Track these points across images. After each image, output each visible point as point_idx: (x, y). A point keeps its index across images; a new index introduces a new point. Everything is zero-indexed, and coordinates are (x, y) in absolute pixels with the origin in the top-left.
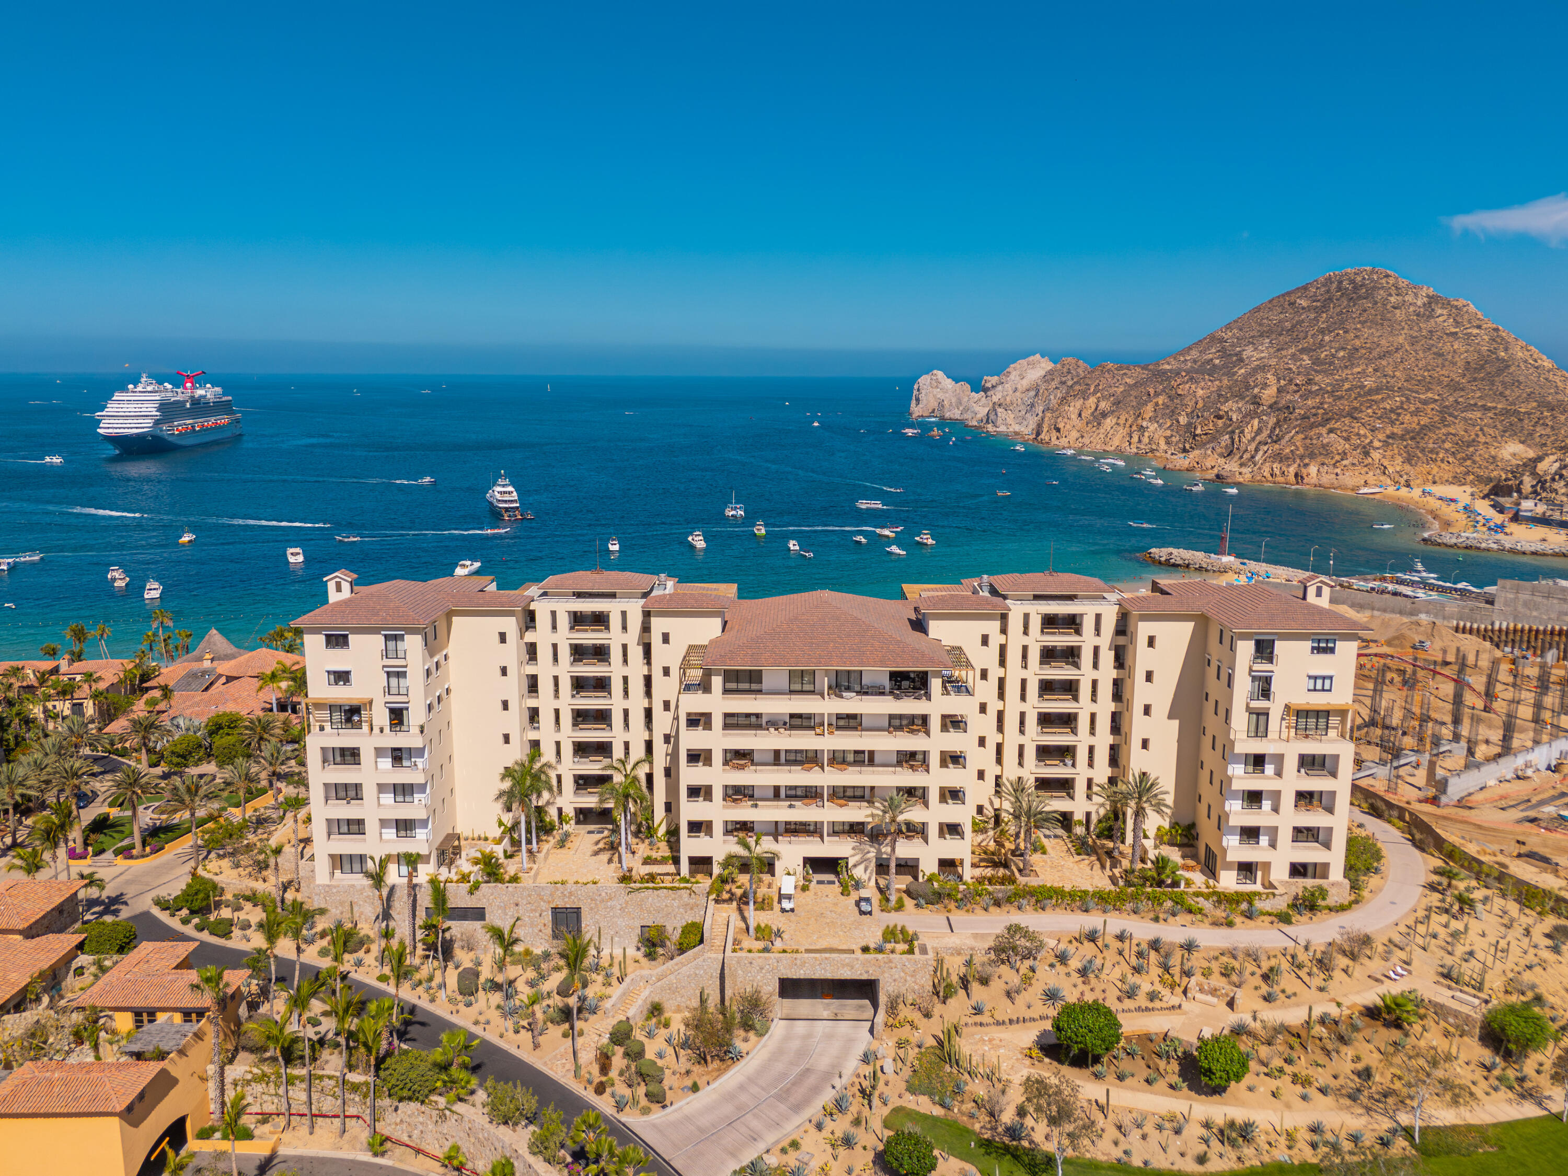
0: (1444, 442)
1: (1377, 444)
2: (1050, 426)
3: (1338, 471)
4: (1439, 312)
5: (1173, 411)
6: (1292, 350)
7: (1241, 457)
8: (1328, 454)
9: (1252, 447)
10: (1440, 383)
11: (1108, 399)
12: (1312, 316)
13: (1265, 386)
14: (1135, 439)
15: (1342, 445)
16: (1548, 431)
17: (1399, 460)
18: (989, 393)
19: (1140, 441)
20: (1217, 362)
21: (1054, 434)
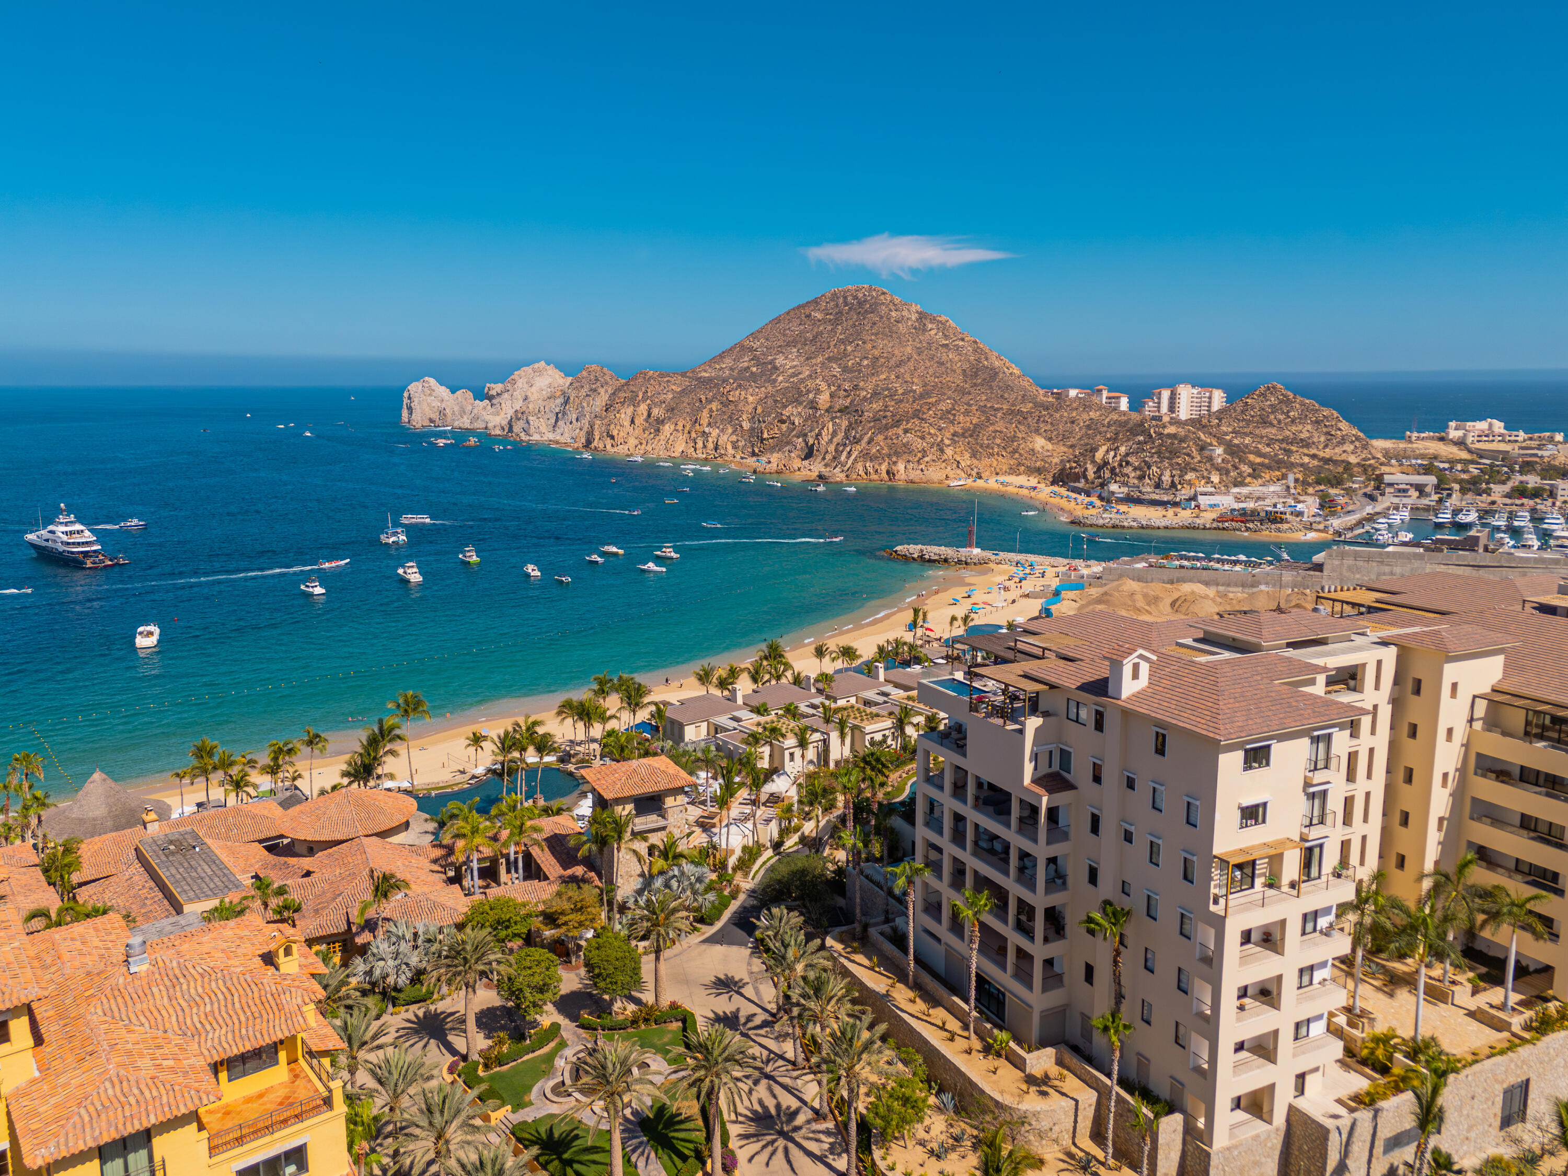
0: (994, 438)
1: (947, 442)
2: (601, 433)
3: (923, 466)
4: (930, 326)
5: (730, 417)
6: (820, 359)
7: (824, 459)
8: (910, 452)
9: (832, 448)
10: (949, 388)
11: (660, 406)
12: (829, 328)
13: (818, 391)
14: (700, 444)
15: (919, 444)
16: (1049, 427)
17: (967, 455)
18: (494, 401)
19: (705, 446)
20: (754, 369)
21: (609, 442)
